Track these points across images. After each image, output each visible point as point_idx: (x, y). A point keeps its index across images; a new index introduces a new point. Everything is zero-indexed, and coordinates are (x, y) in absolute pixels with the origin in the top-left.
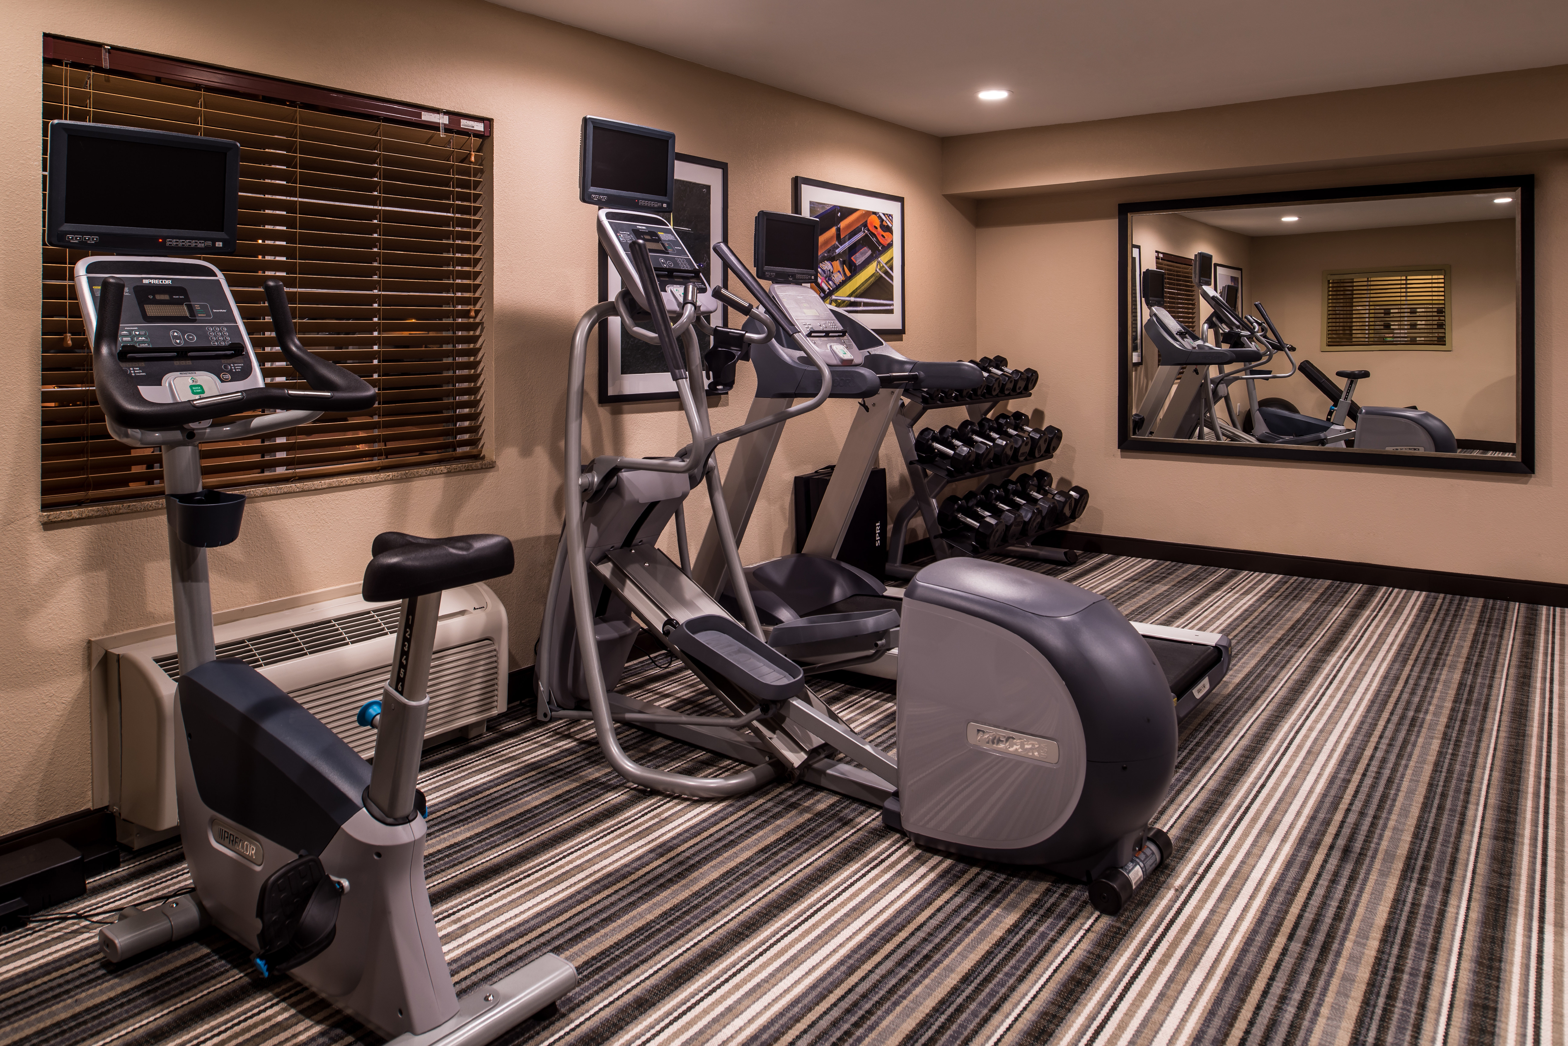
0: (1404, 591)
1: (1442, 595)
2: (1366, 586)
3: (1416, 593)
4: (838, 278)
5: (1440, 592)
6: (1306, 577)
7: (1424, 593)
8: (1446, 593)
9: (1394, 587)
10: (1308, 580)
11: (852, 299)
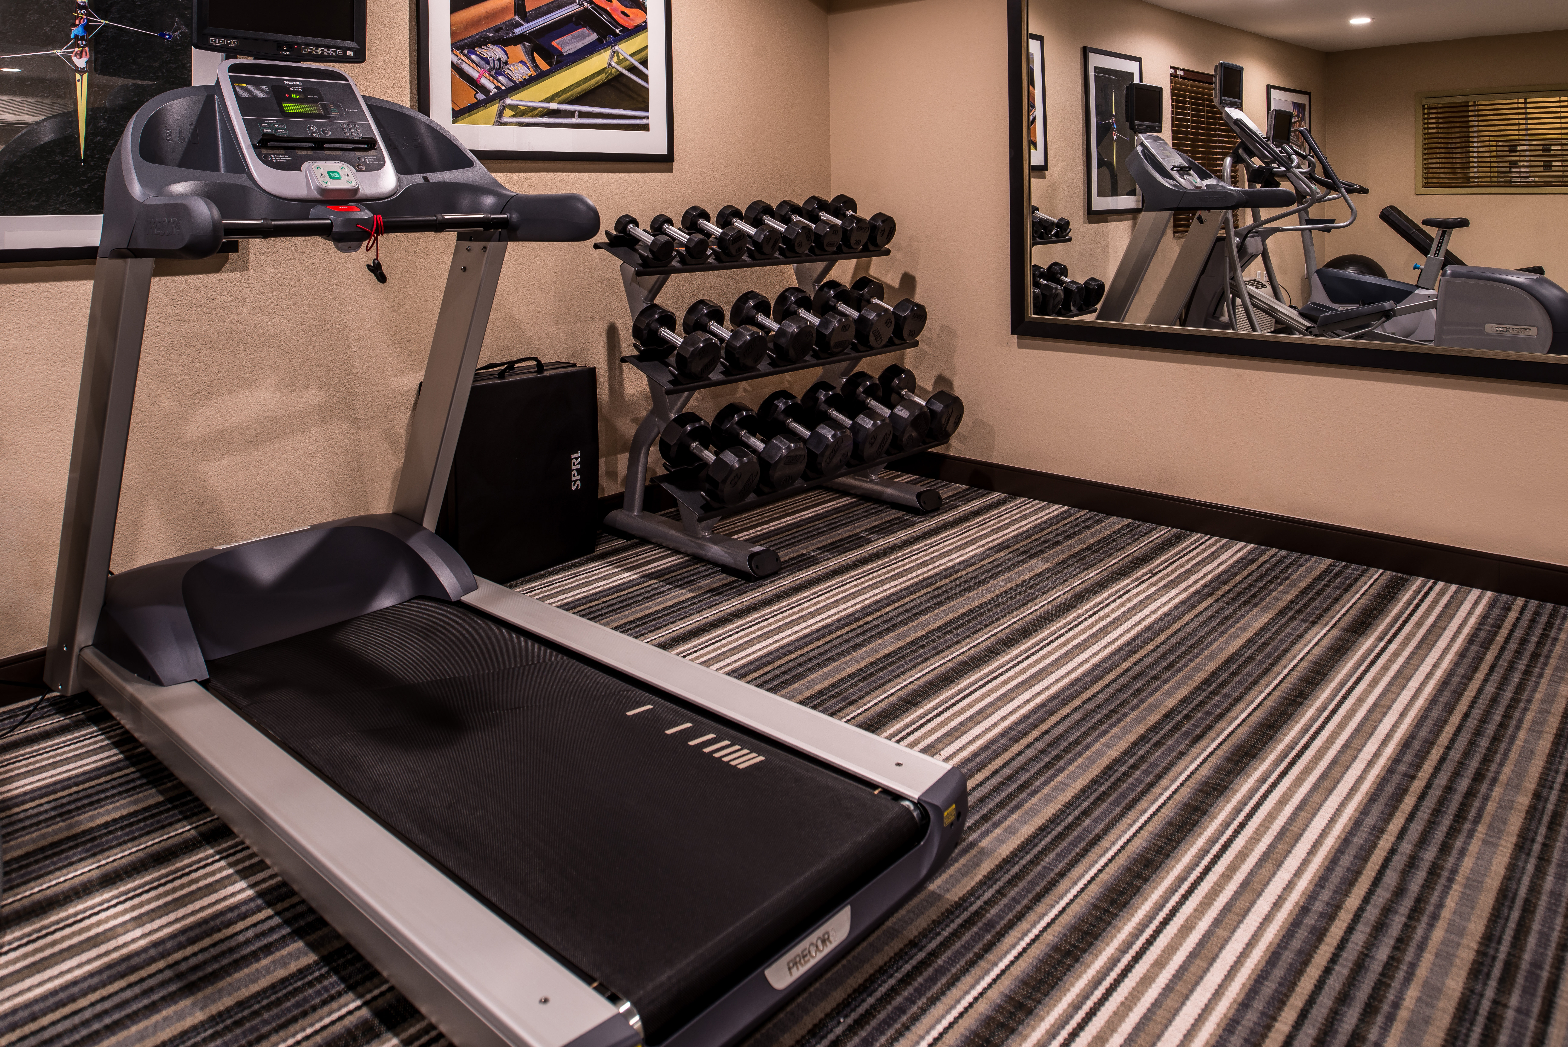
0: (1454, 587)
1: (1520, 602)
2: (1389, 574)
3: (1475, 593)
4: (520, 72)
5: (1517, 594)
6: (1291, 549)
7: (1489, 594)
8: (1529, 596)
9: (1437, 579)
10: (1295, 555)
11: (554, 106)
